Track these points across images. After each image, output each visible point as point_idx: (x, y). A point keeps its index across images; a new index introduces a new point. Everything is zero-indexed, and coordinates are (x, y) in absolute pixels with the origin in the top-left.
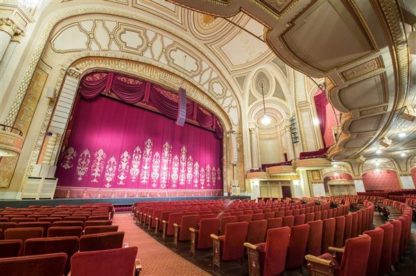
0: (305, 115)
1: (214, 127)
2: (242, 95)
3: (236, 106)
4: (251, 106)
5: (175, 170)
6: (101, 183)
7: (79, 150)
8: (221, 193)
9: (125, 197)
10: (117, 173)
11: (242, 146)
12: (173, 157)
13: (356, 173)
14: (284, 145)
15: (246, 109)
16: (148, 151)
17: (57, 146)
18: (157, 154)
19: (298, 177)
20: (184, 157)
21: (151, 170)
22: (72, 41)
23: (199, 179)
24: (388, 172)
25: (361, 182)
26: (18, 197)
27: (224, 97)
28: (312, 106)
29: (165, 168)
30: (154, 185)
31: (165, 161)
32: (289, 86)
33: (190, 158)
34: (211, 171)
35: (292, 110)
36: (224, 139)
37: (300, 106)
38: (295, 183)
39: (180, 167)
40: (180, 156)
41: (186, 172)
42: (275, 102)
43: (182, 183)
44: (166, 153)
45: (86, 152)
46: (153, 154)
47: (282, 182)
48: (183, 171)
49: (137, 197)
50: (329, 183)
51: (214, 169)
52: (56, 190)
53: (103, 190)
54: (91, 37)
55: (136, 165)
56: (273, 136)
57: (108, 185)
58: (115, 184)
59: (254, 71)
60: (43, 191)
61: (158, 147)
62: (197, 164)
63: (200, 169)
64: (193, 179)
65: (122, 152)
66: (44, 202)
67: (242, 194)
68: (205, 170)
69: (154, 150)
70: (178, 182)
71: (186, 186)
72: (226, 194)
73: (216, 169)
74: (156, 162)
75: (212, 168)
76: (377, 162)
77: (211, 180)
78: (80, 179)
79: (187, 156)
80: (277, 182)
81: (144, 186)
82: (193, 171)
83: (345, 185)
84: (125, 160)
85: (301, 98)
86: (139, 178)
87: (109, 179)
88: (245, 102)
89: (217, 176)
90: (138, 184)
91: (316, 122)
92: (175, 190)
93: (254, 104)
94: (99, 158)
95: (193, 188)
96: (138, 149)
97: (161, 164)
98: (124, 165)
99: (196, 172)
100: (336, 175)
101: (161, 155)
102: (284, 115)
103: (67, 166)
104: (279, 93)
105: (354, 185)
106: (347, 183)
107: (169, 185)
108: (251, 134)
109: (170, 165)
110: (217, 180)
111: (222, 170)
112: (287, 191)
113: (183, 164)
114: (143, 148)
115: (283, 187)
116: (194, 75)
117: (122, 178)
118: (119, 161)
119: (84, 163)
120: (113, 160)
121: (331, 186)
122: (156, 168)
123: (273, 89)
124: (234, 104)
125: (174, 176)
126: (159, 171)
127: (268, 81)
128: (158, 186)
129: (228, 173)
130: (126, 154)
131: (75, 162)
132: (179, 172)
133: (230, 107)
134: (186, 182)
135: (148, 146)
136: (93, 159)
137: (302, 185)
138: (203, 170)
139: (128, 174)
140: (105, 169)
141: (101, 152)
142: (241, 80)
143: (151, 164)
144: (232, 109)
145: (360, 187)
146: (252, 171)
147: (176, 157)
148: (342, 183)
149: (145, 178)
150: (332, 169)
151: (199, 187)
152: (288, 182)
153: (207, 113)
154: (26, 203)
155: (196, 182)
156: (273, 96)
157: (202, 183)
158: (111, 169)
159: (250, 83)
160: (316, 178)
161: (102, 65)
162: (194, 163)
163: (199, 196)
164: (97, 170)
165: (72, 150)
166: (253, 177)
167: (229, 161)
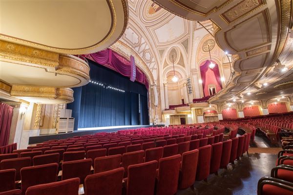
0: (195, 77)
1: (145, 82)
2: (161, 61)
3: (156, 69)
4: (165, 69)
8: (148, 124)
11: (160, 94)
13: (219, 110)
14: (182, 94)
15: (162, 71)
19: (190, 112)
24: (233, 109)
25: (221, 114)
26: (52, 132)
27: (151, 62)
28: (199, 72)
32: (187, 58)
35: (188, 74)
36: (150, 90)
37: (192, 71)
38: (189, 116)
42: (179, 68)
47: (181, 115)
50: (205, 115)
56: (175, 88)
59: (170, 48)
60: (68, 127)
72: (151, 124)
76: (230, 105)
80: (178, 116)
83: (212, 117)
85: (193, 67)
88: (161, 66)
91: (201, 81)
93: (166, 68)
100: (209, 111)
102: (183, 76)
104: (182, 63)
105: (217, 117)
106: (213, 115)
108: (164, 86)
112: (183, 121)
115: (181, 119)
116: (136, 47)
121: (206, 117)
123: (178, 60)
124: (156, 67)
127: (176, 54)
129: (152, 111)
133: (153, 69)
137: (192, 117)
142: (162, 52)
144: (154, 70)
145: (220, 117)
146: (166, 109)
148: (211, 115)
150: (208, 108)
152: (184, 115)
153: (141, 72)
156: (178, 64)
159: (166, 54)
160: (200, 113)
166: (166, 113)
167: (153, 104)
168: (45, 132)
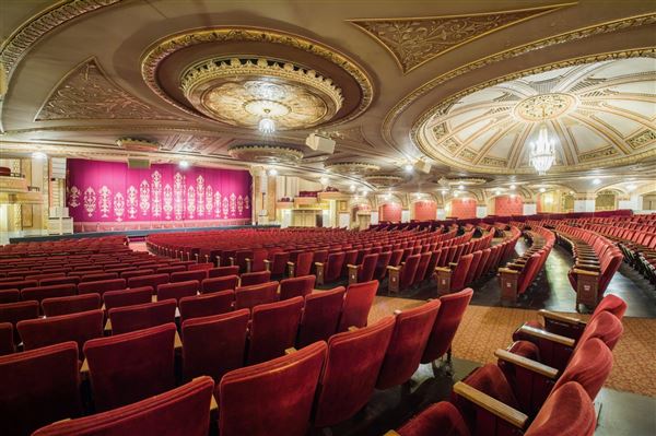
5: (191, 202)
6: (112, 217)
7: (82, 188)
8: (249, 223)
9: (139, 229)
10: (127, 208)
12: (187, 188)
13: (374, 206)
16: (157, 184)
17: (62, 189)
18: (168, 186)
19: (328, 206)
20: (200, 187)
21: (163, 203)
23: (221, 208)
25: (377, 213)
26: (45, 233)
29: (178, 200)
30: (168, 217)
31: (178, 193)
33: (209, 187)
34: (236, 201)
38: (325, 213)
39: (197, 198)
40: (195, 186)
41: (205, 203)
43: (201, 214)
44: (178, 185)
45: (90, 190)
46: (163, 186)
47: (316, 211)
48: (201, 202)
49: (151, 229)
50: (358, 213)
51: (240, 197)
52: (75, 227)
53: (116, 223)
55: (145, 199)
57: (119, 219)
58: (126, 217)
60: (64, 228)
61: (168, 179)
62: (218, 194)
63: (222, 199)
64: (214, 209)
65: (127, 187)
66: (67, 237)
67: (272, 223)
68: (229, 200)
69: (163, 182)
70: (196, 214)
71: (206, 216)
72: (254, 224)
73: (244, 197)
74: (168, 195)
75: (238, 196)
77: (237, 209)
78: (90, 215)
79: (205, 185)
80: (312, 211)
81: (158, 219)
82: (214, 201)
84: (132, 194)
86: (150, 212)
87: (119, 214)
89: (244, 204)
90: (150, 217)
92: (194, 221)
94: (105, 195)
95: (213, 218)
96: (145, 183)
97: (174, 197)
98: (132, 200)
99: (218, 202)
100: (363, 205)
101: (172, 187)
103: (74, 205)
106: (368, 214)
107: (185, 216)
109: (185, 197)
110: (244, 209)
111: (250, 198)
112: (319, 221)
113: (201, 195)
114: (150, 181)
115: (316, 217)
117: (132, 212)
118: (126, 196)
119: (90, 200)
120: (119, 195)
121: (359, 216)
122: (168, 201)
125: (191, 208)
126: (173, 203)
128: (173, 217)
129: (257, 202)
130: (132, 189)
131: (81, 200)
132: (196, 204)
134: (205, 212)
135: (157, 179)
136: (98, 196)
137: (330, 214)
138: (226, 199)
139: (138, 208)
140: (113, 205)
141: (105, 189)
143: (162, 197)
146: (283, 200)
147: (191, 188)
149: (157, 211)
151: (222, 216)
152: (320, 212)
154: (54, 238)
155: (218, 212)
157: (226, 213)
158: (119, 204)
160: (344, 208)
162: (214, 192)
163: (222, 226)
164: (105, 206)
165: (75, 189)
166: (284, 207)
167: (257, 189)
168: (35, 233)
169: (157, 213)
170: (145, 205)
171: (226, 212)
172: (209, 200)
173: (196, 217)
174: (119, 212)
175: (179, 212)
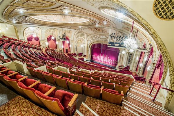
7: (93, 55)
16: (100, 56)
20: (107, 57)
22: (89, 43)
29: (103, 59)
31: (103, 58)
34: (114, 61)
39: (106, 59)
40: (106, 57)
44: (103, 56)
49: (99, 62)
54: (90, 41)
55: (99, 58)
61: (102, 55)
63: (111, 60)
64: (109, 62)
68: (113, 61)
69: (101, 56)
70: (105, 62)
73: (116, 61)
74: (101, 58)
77: (114, 63)
78: (93, 58)
79: (108, 57)
82: (109, 60)
90: (99, 60)
98: (97, 57)
99: (110, 61)
110: (116, 64)
113: (107, 59)
122: (101, 59)
125: (105, 60)
138: (112, 61)
141: (95, 56)
151: (110, 64)
155: (110, 62)
161: (93, 44)
169: (100, 60)
170: (99, 59)
171: (111, 63)
172: (108, 60)
173: (106, 62)
174: (96, 59)
175: (103, 61)
